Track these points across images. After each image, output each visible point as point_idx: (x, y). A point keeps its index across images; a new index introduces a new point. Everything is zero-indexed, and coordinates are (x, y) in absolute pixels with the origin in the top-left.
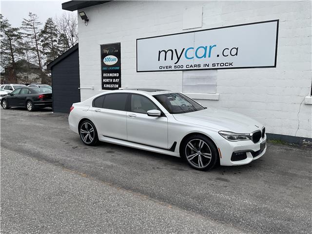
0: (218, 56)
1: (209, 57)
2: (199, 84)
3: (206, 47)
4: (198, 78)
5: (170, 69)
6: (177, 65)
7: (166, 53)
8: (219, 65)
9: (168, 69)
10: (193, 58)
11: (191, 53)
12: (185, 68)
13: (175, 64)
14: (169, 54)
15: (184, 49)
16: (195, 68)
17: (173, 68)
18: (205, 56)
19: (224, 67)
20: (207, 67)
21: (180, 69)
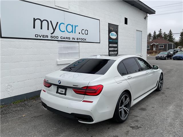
0: (79, 33)
1: (75, 33)
2: (69, 52)
3: (73, 25)
4: (68, 48)
5: (47, 38)
6: (53, 35)
7: (42, 22)
8: (80, 39)
9: (44, 38)
10: (64, 31)
11: (63, 28)
12: (59, 39)
13: (52, 34)
14: (45, 24)
15: (58, 23)
16: (67, 40)
17: (49, 38)
18: (72, 31)
19: (82, 41)
20: (74, 40)
21: (56, 39)
